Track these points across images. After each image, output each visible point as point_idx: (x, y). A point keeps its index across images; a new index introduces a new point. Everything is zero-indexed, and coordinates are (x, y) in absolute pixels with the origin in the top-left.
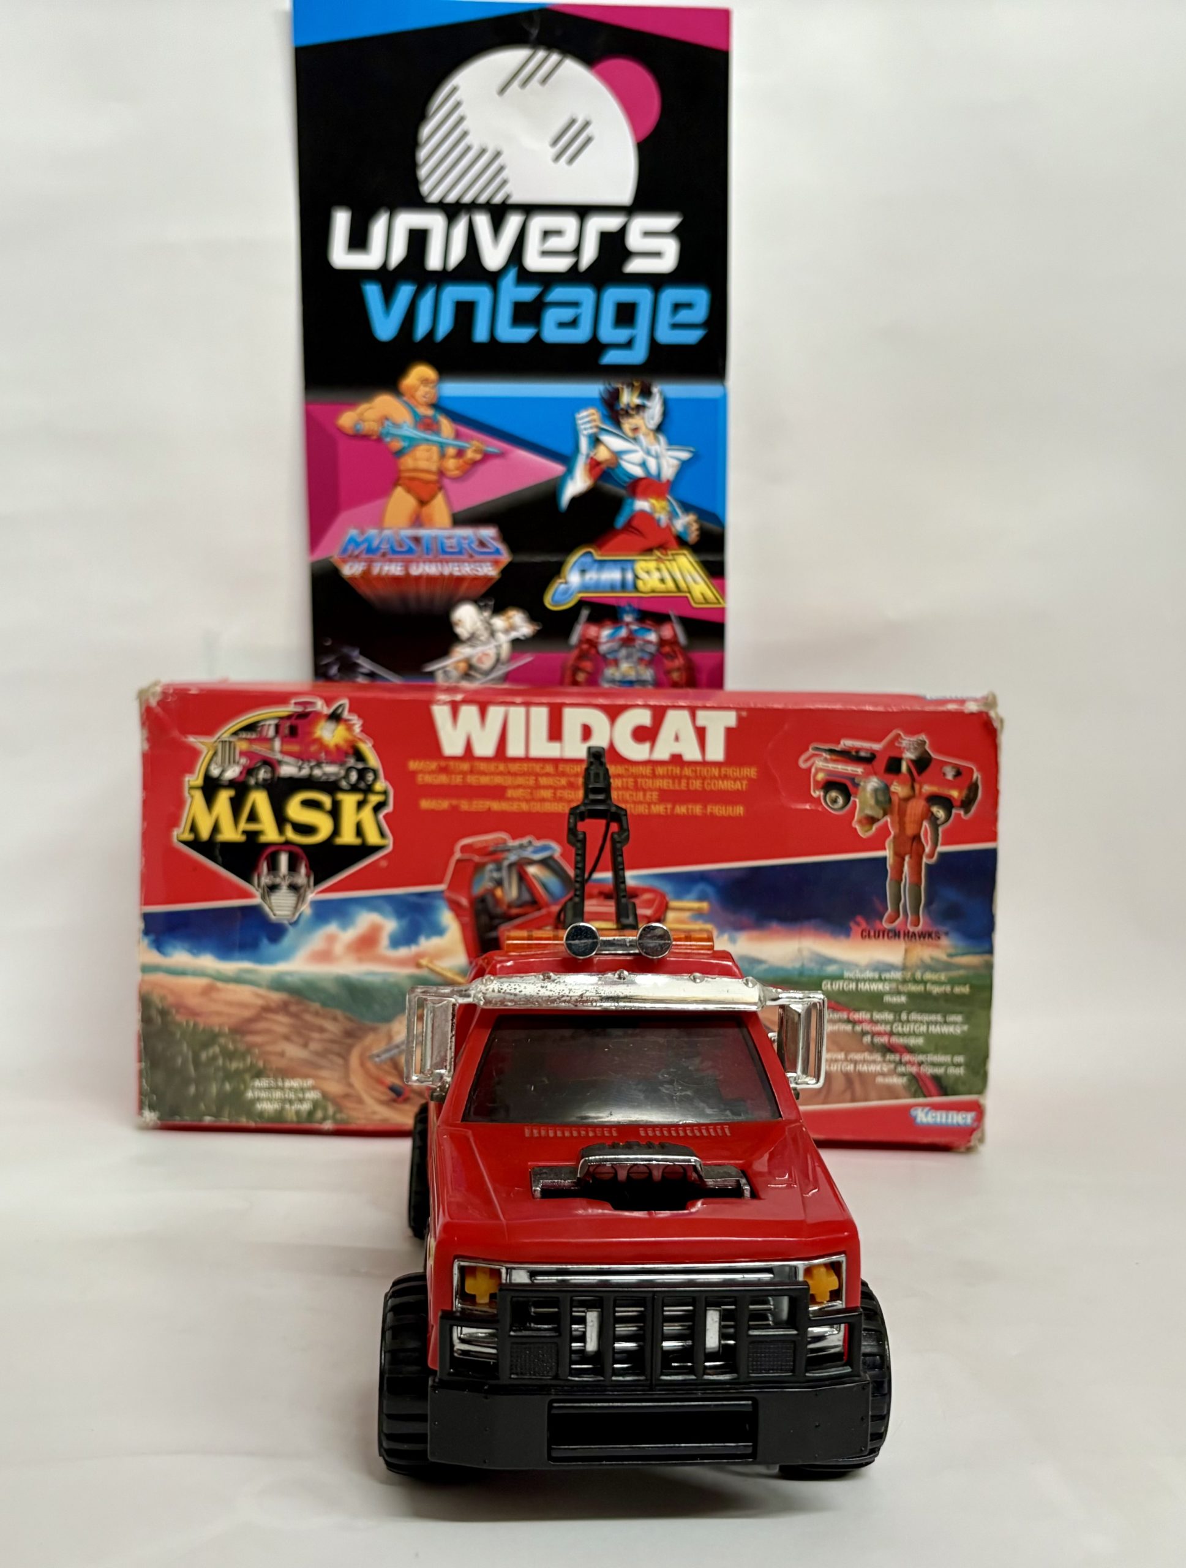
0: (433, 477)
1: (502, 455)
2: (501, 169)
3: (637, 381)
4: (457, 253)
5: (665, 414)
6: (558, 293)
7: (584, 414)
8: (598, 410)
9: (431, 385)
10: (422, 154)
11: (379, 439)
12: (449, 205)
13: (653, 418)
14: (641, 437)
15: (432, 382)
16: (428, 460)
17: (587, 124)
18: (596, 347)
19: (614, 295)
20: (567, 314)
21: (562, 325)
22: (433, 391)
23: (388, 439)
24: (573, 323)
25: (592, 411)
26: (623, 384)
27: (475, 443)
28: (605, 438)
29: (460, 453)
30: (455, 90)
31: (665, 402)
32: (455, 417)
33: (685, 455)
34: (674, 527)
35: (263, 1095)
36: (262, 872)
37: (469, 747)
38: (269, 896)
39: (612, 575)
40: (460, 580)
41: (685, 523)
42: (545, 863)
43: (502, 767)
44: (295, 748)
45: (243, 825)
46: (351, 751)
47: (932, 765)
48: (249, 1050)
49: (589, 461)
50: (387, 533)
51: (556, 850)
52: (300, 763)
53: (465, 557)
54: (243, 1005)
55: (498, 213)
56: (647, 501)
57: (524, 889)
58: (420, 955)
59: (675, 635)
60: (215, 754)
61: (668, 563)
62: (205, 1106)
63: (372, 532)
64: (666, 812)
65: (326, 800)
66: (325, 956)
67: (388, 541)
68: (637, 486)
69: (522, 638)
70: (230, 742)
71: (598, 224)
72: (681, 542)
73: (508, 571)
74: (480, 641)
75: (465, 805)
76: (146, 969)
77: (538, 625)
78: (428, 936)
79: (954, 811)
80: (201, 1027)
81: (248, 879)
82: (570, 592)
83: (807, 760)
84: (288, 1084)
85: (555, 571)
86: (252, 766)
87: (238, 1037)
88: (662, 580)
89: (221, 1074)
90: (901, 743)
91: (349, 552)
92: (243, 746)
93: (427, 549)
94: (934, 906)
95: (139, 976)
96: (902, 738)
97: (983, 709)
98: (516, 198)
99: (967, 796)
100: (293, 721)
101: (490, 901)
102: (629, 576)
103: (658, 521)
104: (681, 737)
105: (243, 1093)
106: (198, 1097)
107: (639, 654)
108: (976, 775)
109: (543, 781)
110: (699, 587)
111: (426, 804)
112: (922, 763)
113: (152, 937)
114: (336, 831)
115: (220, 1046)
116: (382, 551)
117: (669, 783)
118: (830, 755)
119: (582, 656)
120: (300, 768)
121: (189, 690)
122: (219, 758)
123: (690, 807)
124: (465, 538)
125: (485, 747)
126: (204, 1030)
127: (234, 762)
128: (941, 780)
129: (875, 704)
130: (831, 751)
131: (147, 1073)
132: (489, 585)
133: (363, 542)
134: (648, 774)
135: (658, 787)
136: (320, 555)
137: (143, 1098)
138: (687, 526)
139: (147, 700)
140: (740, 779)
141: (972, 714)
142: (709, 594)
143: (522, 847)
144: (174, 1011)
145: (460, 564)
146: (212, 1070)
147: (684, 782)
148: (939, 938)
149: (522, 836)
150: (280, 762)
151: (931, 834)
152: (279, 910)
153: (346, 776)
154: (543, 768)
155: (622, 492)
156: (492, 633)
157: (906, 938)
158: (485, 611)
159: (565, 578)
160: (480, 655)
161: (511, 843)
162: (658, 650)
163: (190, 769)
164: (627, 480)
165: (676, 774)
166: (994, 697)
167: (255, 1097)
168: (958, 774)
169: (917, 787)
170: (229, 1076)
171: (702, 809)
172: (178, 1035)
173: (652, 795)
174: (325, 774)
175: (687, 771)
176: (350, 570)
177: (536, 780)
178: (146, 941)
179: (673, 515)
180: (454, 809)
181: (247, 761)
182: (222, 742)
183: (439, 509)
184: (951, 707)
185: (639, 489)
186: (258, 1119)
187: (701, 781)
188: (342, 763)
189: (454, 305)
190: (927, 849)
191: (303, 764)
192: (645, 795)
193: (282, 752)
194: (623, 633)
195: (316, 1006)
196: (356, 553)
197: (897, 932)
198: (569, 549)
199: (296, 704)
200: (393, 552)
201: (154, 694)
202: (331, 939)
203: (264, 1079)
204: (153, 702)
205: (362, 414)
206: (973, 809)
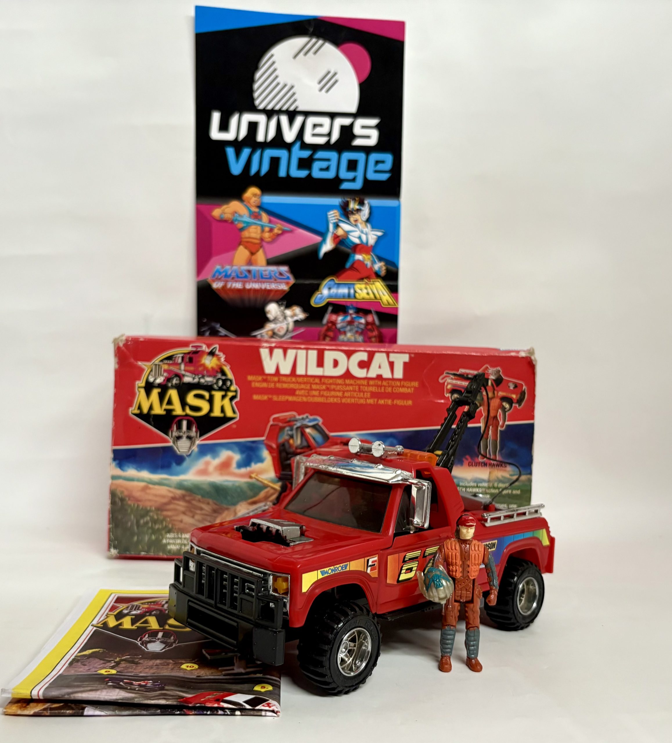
0: (257, 241)
1: (291, 231)
2: (294, 94)
3: (357, 198)
4: (272, 134)
5: (370, 213)
6: (320, 154)
7: (332, 212)
8: (338, 211)
9: (258, 197)
10: (256, 86)
11: (232, 223)
12: (268, 110)
13: (364, 216)
14: (359, 224)
15: (258, 195)
16: (256, 233)
17: (335, 74)
18: (337, 180)
19: (347, 156)
20: (324, 164)
21: (322, 170)
22: (259, 200)
23: (236, 223)
24: (327, 169)
25: (335, 211)
26: (351, 199)
27: (279, 226)
28: (342, 224)
29: (271, 230)
30: (272, 56)
31: (371, 208)
32: (270, 213)
33: (380, 234)
34: (374, 268)
35: (171, 541)
36: (174, 429)
37: (278, 369)
38: (176, 442)
39: (344, 291)
40: (270, 291)
41: (379, 266)
42: (314, 427)
43: (294, 379)
44: (192, 368)
45: (165, 406)
46: (219, 370)
47: (503, 382)
48: (164, 519)
49: (333, 235)
50: (235, 268)
51: (320, 420)
52: (194, 376)
53: (272, 280)
54: (163, 496)
55: (292, 115)
56: (361, 255)
57: (304, 439)
58: (252, 472)
59: (374, 320)
60: (151, 371)
61: (371, 285)
62: (142, 547)
63: (228, 267)
64: (374, 403)
65: (206, 394)
66: (204, 472)
67: (235, 271)
68: (356, 248)
69: (300, 320)
70: (159, 365)
71: (340, 122)
72: (377, 275)
73: (293, 288)
74: (279, 321)
75: (275, 398)
76: (114, 478)
77: (307, 314)
78: (256, 463)
79: (514, 405)
80: (141, 507)
81: (166, 433)
82: (323, 298)
83: (443, 379)
84: (183, 536)
85: (316, 288)
86: (170, 377)
87: (159, 512)
88: (368, 294)
89: (150, 531)
90: (488, 371)
91: (216, 277)
92: (166, 367)
93: (254, 276)
94: (504, 451)
95: (110, 481)
96: (489, 369)
97: (528, 355)
98: (301, 108)
99: (520, 398)
100: (191, 355)
101: (287, 446)
102: (352, 291)
103: (366, 265)
104: (382, 366)
105: (161, 540)
106: (138, 542)
107: (356, 329)
108: (524, 387)
109: (314, 387)
110: (386, 297)
111: (256, 397)
112: (498, 381)
113: (117, 462)
114: (211, 410)
115: (150, 516)
116: (232, 276)
117: (375, 389)
118: (454, 376)
119: (328, 329)
120: (194, 378)
121: (139, 339)
122: (153, 373)
123: (386, 400)
124: (272, 271)
125: (285, 370)
126: (142, 508)
127: (161, 375)
128: (507, 389)
129: (477, 352)
130: (455, 375)
131: (113, 530)
132: (284, 294)
133: (223, 272)
134: (366, 384)
135: (370, 390)
136: (202, 278)
137: (111, 542)
138: (380, 268)
139: (118, 344)
140: (411, 387)
141: (523, 358)
142: (390, 301)
143: (303, 419)
144: (127, 499)
145: (270, 283)
146: (146, 529)
147: (383, 388)
148: (506, 467)
149: (304, 414)
150: (184, 375)
151: (502, 416)
152: (181, 449)
153: (217, 383)
154: (314, 380)
155: (349, 250)
156: (285, 318)
157: (490, 466)
158: (282, 306)
159: (321, 292)
160: (279, 328)
161: (298, 417)
162: (366, 328)
163: (139, 379)
164: (351, 244)
165: (379, 384)
166: (533, 350)
167: (167, 542)
168: (516, 387)
169: (496, 392)
170: (154, 532)
171: (392, 402)
172: (129, 511)
173: (367, 395)
174: (206, 381)
175: (385, 383)
176: (216, 285)
177: (311, 386)
178: (114, 464)
179: (373, 262)
180: (270, 400)
181: (167, 374)
182: (155, 365)
183: (261, 257)
184: (513, 354)
185: (358, 249)
186: (168, 554)
187: (391, 388)
188: (215, 376)
189: (270, 159)
190: (501, 423)
191: (195, 376)
192: (364, 395)
193: (185, 370)
194: (349, 318)
195: (199, 497)
196: (220, 277)
197: (486, 463)
198: (323, 278)
199: (192, 346)
200: (237, 277)
201: (121, 340)
202: (207, 464)
203: (172, 534)
204: (121, 345)
205: (224, 210)
206: (523, 404)
